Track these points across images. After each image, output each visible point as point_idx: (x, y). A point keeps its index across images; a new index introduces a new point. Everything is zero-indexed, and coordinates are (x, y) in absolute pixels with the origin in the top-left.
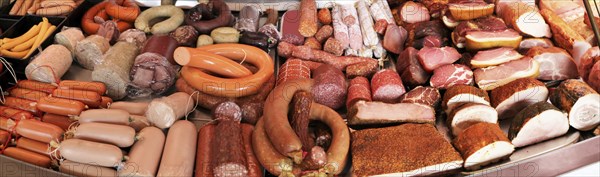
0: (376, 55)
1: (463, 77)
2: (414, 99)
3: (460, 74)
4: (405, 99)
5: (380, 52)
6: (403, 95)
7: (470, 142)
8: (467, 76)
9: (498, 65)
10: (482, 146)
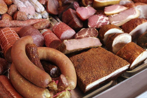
0: (44, 17)
1: (104, 21)
2: (83, 36)
3: (102, 19)
4: (78, 37)
5: (46, 14)
6: (75, 34)
7: (130, 54)
8: (106, 20)
9: (118, 13)
10: (138, 55)
